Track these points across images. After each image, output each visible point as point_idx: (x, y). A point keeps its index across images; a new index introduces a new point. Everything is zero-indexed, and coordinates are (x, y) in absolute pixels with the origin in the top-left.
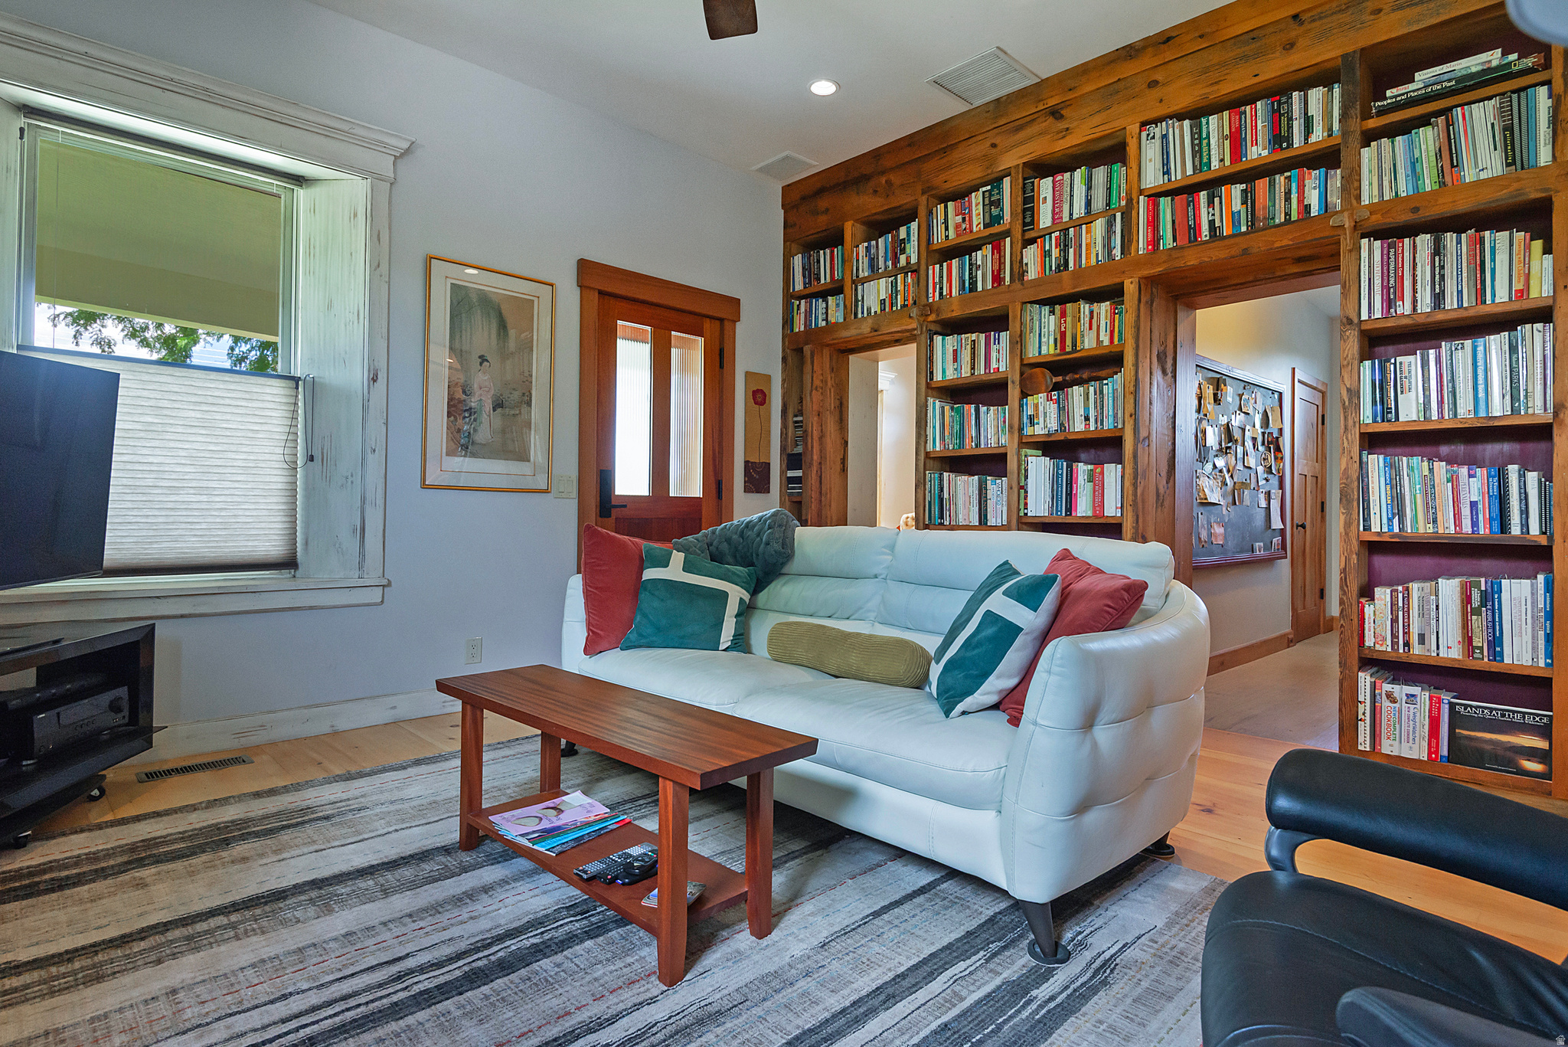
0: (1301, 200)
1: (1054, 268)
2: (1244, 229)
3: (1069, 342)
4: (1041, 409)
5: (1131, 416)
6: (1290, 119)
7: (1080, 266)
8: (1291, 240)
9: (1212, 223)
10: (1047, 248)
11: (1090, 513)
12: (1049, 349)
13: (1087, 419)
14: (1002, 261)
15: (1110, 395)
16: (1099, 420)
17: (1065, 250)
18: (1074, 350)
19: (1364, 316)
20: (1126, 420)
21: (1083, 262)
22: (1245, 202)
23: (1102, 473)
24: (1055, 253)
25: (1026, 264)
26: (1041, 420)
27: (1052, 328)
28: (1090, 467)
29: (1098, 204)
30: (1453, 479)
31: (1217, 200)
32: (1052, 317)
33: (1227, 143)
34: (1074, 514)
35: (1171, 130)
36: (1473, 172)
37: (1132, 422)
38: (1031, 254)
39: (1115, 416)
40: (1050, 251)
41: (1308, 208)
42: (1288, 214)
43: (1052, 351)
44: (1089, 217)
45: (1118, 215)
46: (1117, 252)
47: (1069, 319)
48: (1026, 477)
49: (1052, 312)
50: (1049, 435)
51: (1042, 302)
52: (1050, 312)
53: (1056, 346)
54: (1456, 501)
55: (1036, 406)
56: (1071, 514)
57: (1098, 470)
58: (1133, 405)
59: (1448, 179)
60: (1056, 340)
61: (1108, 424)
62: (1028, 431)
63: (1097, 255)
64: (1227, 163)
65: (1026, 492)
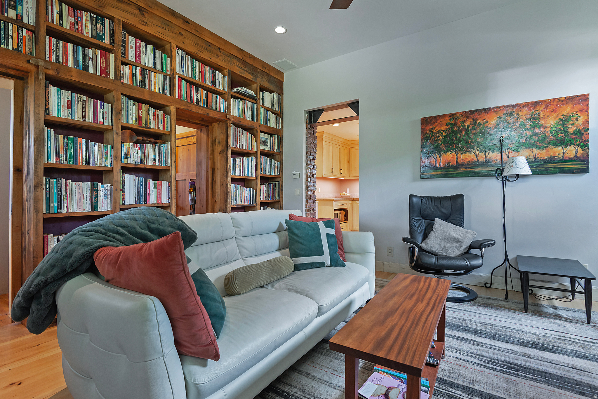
0: (219, 105)
1: (138, 84)
2: (205, 106)
3: (144, 122)
4: (131, 151)
5: (174, 162)
6: (216, 78)
7: (152, 90)
8: (218, 117)
9: (197, 99)
10: (134, 72)
11: (155, 202)
12: (132, 122)
13: (155, 160)
14: (108, 64)
15: (164, 152)
16: (160, 162)
17: (144, 78)
18: (146, 127)
19: (232, 146)
20: (172, 163)
21: (153, 89)
22: (206, 98)
23: (161, 185)
24: (139, 77)
25: (123, 74)
26: (132, 156)
27: (134, 112)
28: (156, 182)
29: (158, 67)
30: (244, 191)
31: (199, 92)
32: (134, 107)
33: (200, 74)
34: (148, 203)
35: (184, 56)
36: (248, 117)
37: (174, 165)
38: (125, 70)
39: (166, 161)
40: (136, 74)
41: (220, 109)
42: (216, 108)
43: (134, 123)
44: (154, 70)
45: (168, 77)
46: (167, 92)
47: (144, 112)
48: (123, 184)
49: (134, 104)
50: (136, 165)
51: (129, 97)
52: (133, 104)
53: (136, 121)
54: (245, 196)
55: (129, 149)
56: (147, 203)
57: (160, 183)
58: (175, 158)
59: (244, 117)
60: (136, 118)
61: (163, 164)
62: (125, 161)
63: (159, 89)
64: (201, 81)
65: (123, 192)
